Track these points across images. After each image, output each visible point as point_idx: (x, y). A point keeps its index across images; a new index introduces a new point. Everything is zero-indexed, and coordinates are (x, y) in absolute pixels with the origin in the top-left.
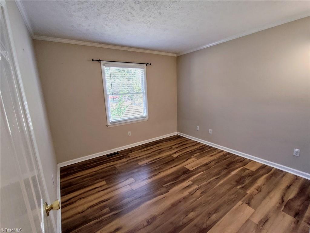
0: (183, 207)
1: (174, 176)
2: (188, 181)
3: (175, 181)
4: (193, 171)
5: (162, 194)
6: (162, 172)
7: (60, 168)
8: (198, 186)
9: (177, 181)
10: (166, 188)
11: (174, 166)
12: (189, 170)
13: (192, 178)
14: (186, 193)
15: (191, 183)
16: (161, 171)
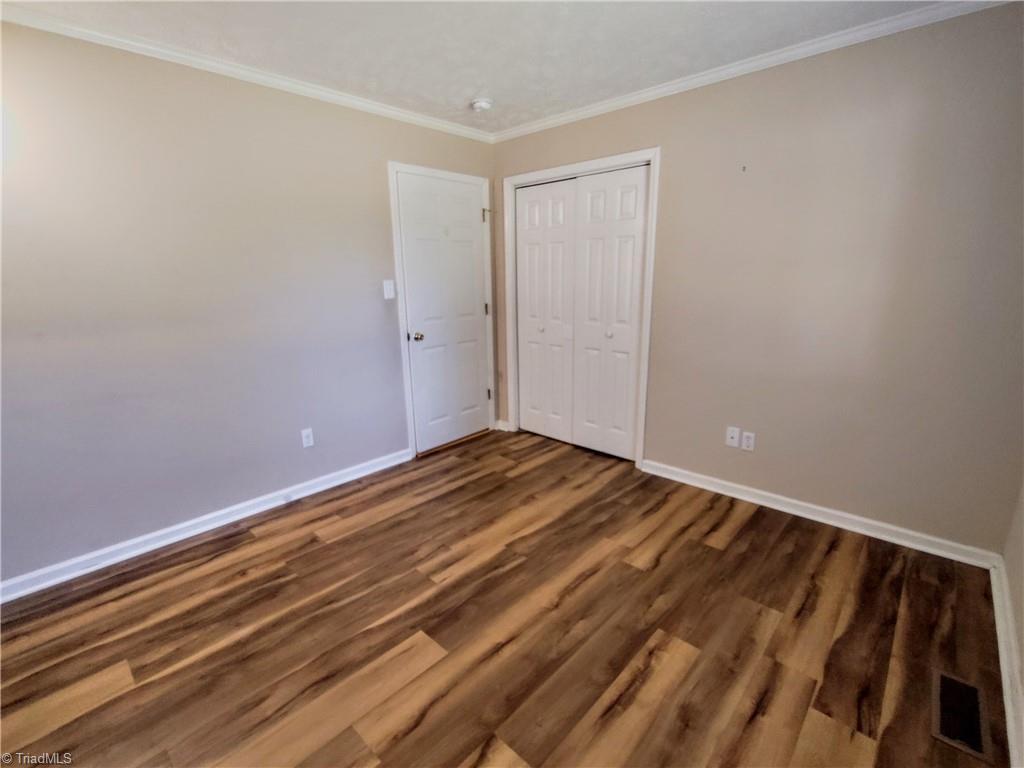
0: (470, 522)
1: (494, 595)
2: (445, 582)
3: (489, 576)
4: (414, 628)
5: (523, 539)
6: (548, 610)
7: (986, 572)
8: (416, 571)
9: (484, 578)
10: (515, 554)
11: (498, 648)
12: (431, 632)
13: (429, 593)
14: (457, 548)
15: (436, 579)
16: (554, 614)
